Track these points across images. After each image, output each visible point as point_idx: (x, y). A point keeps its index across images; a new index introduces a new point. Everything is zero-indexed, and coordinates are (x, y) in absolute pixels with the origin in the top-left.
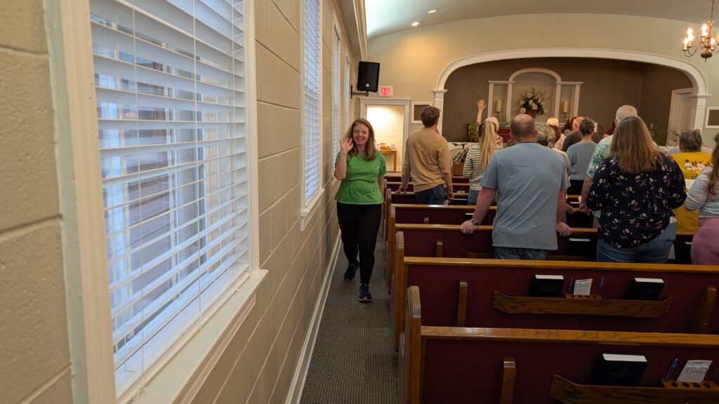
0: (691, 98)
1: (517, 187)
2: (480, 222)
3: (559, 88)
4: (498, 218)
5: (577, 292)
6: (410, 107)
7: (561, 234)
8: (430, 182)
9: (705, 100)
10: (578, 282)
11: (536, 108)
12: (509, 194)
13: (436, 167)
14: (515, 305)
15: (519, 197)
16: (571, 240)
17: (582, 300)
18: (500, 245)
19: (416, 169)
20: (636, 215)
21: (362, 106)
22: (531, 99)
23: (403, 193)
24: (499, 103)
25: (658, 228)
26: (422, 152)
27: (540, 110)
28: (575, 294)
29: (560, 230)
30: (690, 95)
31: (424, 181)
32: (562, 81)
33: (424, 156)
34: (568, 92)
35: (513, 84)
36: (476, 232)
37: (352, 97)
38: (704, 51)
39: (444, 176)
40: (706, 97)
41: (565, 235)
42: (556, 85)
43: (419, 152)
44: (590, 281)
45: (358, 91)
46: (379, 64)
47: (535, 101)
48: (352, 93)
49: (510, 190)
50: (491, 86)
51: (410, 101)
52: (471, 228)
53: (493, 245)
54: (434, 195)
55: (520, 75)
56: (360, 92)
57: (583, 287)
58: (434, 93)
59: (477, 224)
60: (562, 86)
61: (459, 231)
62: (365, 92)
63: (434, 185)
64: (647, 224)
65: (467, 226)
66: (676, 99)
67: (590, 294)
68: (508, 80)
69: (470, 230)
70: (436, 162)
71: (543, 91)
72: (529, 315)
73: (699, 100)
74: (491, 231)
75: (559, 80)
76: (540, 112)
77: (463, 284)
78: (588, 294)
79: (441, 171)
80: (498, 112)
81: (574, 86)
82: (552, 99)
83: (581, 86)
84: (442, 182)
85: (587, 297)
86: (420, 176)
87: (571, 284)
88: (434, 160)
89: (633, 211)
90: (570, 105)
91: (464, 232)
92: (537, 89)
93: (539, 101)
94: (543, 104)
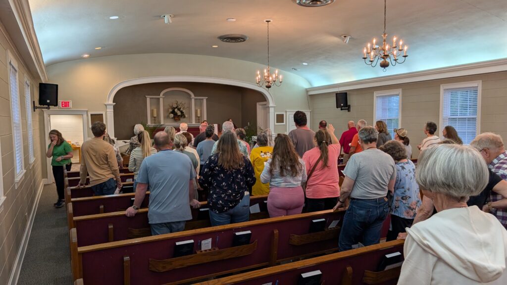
0: (267, 107)
1: (161, 181)
2: (139, 207)
3: (193, 101)
4: (152, 203)
5: (203, 248)
6: (87, 115)
7: (194, 207)
8: (103, 177)
9: (273, 108)
10: (203, 242)
11: (180, 114)
12: (156, 186)
13: (106, 166)
14: (164, 265)
15: (163, 188)
16: (201, 210)
17: (207, 253)
18: (154, 223)
19: (91, 168)
20: (225, 191)
21: (45, 115)
22: (176, 108)
23: (82, 187)
24: (155, 111)
25: (238, 199)
26: (94, 156)
27: (183, 115)
28: (202, 249)
29: (193, 205)
30: (266, 106)
31: (99, 177)
32: (195, 96)
33: (97, 159)
34: (199, 104)
35: (163, 98)
36: (137, 214)
37: (34, 111)
38: (267, 84)
39: (114, 172)
40: (274, 107)
41: (196, 207)
42: (191, 99)
43: (92, 156)
44: (210, 240)
45: (40, 106)
46: (57, 86)
47: (179, 109)
48: (35, 108)
49: (157, 183)
51: (87, 111)
52: (133, 212)
53: (150, 223)
54: (107, 186)
55: (167, 92)
56: (42, 106)
57: (207, 244)
58: (106, 105)
59: (137, 209)
61: (125, 216)
62: (47, 106)
63: (106, 180)
64: (232, 197)
65: (130, 211)
66: (259, 107)
67: (212, 247)
68: (159, 95)
69: (132, 214)
70: (106, 162)
71: (183, 103)
72: (175, 270)
73: (270, 109)
74: (147, 212)
75: (193, 96)
76: (183, 117)
77: (127, 258)
78: (210, 248)
79: (111, 168)
80: (155, 117)
81: (203, 99)
82: (190, 108)
83: (207, 99)
84: (112, 176)
85: (210, 250)
86: (95, 174)
87: (199, 244)
88: (104, 161)
89: (223, 189)
90: (201, 111)
91: (128, 216)
92: (180, 101)
93: (182, 109)
94: (184, 111)
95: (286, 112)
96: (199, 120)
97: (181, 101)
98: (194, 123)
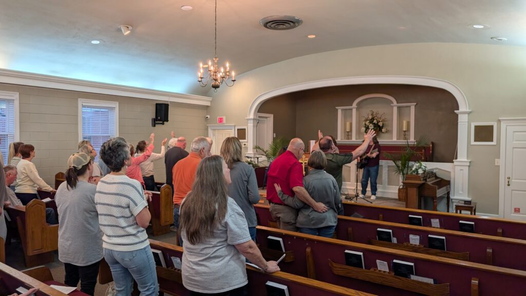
3: (395, 109)
6: (235, 130)
9: (467, 116)
21: (210, 130)
24: (348, 124)
34: (408, 113)
35: (356, 109)
42: (392, 107)
48: (154, 124)
50: (340, 112)
51: (235, 126)
55: (362, 100)
56: (159, 122)
58: (247, 120)
60: (399, 108)
68: (352, 105)
73: (459, 116)
75: (395, 103)
81: (410, 107)
83: (415, 106)
90: (409, 123)
95: (499, 121)
97: (380, 110)
98: (395, 139)
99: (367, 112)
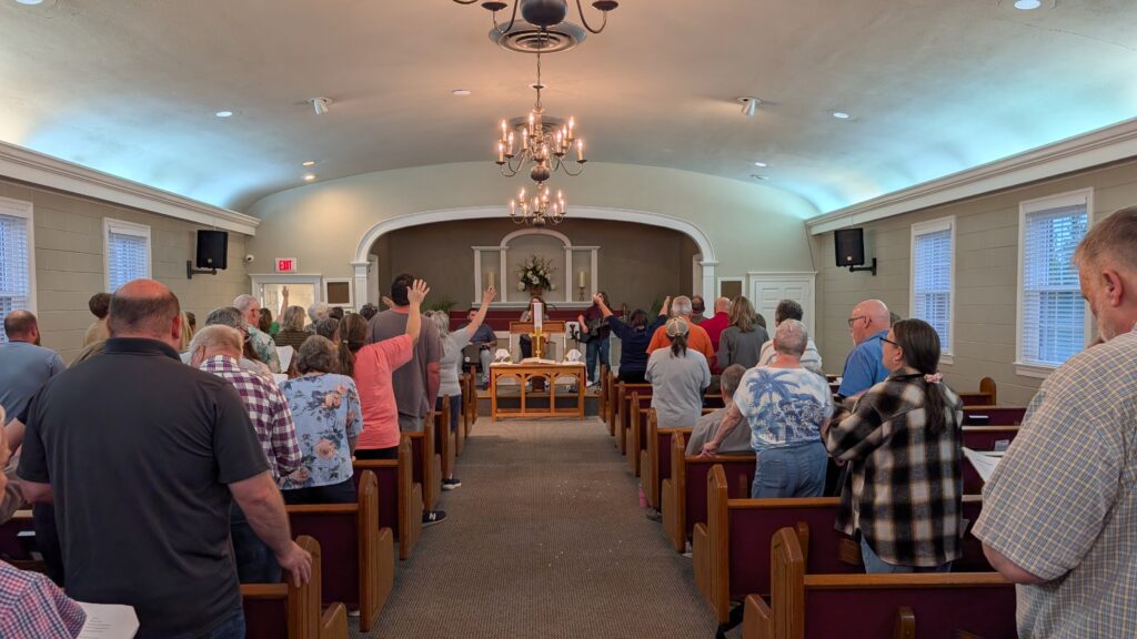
3: (569, 255)
6: (321, 285)
9: (712, 268)
11: (538, 282)
21: (254, 284)
22: (531, 270)
24: (491, 276)
27: (545, 283)
32: (572, 244)
35: (507, 251)
37: (189, 277)
42: (564, 251)
45: (198, 269)
47: (537, 273)
48: (190, 272)
50: (477, 255)
51: (321, 278)
55: (516, 238)
56: (202, 269)
58: (354, 266)
60: (573, 251)
62: (212, 270)
68: (499, 245)
71: (547, 259)
73: (705, 269)
75: (568, 244)
76: (545, 288)
81: (590, 251)
82: (561, 269)
83: (599, 251)
90: (586, 276)
92: (539, 255)
93: (541, 272)
94: (548, 276)
95: (748, 276)
96: (582, 294)
97: (544, 254)
98: (569, 300)
99: (525, 256)
